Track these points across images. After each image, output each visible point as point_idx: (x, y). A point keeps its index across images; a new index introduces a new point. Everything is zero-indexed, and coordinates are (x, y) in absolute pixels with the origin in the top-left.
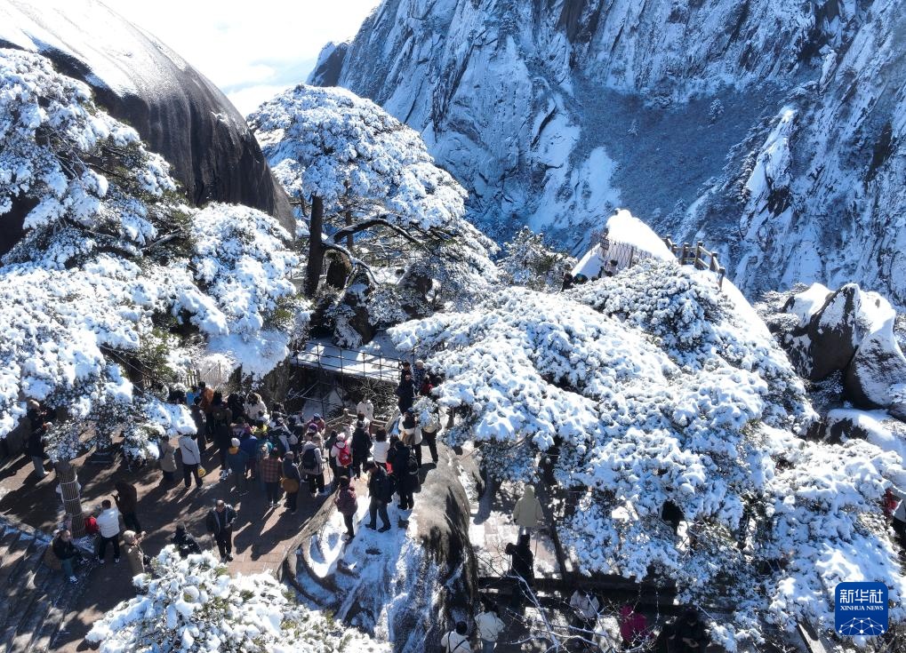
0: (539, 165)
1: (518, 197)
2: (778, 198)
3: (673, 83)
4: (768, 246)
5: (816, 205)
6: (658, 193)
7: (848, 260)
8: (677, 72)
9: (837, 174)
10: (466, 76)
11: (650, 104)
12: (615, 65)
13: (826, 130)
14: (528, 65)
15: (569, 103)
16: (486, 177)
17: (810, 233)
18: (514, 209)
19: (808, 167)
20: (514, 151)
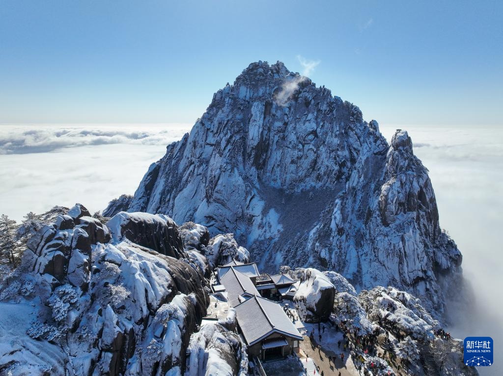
0: (250, 215)
1: (242, 227)
2: (340, 231)
3: (294, 185)
4: (340, 248)
5: (352, 232)
6: (296, 226)
7: (365, 251)
8: (295, 181)
9: (356, 221)
10: (220, 182)
11: (288, 192)
12: (273, 178)
13: (350, 207)
14: (243, 178)
15: (259, 192)
16: (230, 220)
17: (352, 242)
18: (242, 233)
19: (347, 219)
20: (240, 210)
